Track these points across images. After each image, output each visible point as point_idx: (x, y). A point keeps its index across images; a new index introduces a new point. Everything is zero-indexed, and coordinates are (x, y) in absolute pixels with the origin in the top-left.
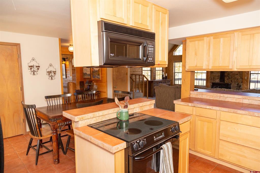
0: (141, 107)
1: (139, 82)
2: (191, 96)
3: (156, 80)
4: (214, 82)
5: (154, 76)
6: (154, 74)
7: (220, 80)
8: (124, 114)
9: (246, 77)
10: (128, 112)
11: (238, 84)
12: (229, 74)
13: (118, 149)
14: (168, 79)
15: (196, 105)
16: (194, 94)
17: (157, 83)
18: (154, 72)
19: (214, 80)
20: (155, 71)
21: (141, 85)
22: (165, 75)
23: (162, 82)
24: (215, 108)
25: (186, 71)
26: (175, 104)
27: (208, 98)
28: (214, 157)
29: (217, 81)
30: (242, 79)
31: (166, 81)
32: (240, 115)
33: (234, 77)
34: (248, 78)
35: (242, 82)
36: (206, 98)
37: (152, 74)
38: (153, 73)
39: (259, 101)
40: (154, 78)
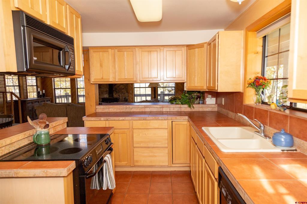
0: (54, 128)
1: (3, 102)
2: (97, 111)
3: (28, 99)
4: (103, 97)
5: (25, 94)
6: (25, 91)
7: (109, 95)
8: (43, 136)
9: (131, 91)
10: (48, 133)
11: (125, 98)
12: (116, 88)
13: (70, 170)
14: (46, 97)
15: (109, 119)
16: (101, 108)
17: (32, 103)
18: (25, 88)
19: (103, 95)
20: (27, 87)
21: (7, 107)
22: (42, 92)
23: (38, 101)
24: (127, 118)
25: (91, 84)
26: (85, 121)
27: (115, 111)
28: (130, 166)
29: (106, 96)
30: (128, 93)
31: (45, 100)
32: (149, 121)
33: (121, 91)
34: (132, 92)
35: (128, 96)
36: (113, 111)
37: (22, 91)
38: (23, 89)
39: (157, 108)
40: (26, 97)
